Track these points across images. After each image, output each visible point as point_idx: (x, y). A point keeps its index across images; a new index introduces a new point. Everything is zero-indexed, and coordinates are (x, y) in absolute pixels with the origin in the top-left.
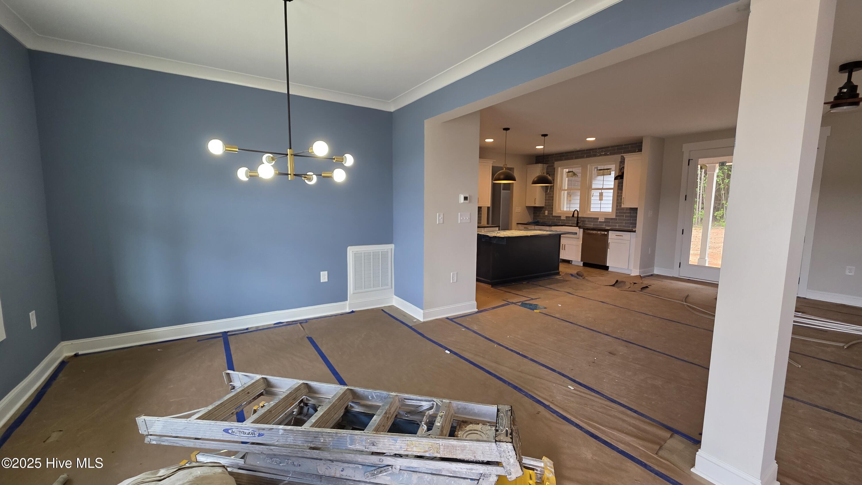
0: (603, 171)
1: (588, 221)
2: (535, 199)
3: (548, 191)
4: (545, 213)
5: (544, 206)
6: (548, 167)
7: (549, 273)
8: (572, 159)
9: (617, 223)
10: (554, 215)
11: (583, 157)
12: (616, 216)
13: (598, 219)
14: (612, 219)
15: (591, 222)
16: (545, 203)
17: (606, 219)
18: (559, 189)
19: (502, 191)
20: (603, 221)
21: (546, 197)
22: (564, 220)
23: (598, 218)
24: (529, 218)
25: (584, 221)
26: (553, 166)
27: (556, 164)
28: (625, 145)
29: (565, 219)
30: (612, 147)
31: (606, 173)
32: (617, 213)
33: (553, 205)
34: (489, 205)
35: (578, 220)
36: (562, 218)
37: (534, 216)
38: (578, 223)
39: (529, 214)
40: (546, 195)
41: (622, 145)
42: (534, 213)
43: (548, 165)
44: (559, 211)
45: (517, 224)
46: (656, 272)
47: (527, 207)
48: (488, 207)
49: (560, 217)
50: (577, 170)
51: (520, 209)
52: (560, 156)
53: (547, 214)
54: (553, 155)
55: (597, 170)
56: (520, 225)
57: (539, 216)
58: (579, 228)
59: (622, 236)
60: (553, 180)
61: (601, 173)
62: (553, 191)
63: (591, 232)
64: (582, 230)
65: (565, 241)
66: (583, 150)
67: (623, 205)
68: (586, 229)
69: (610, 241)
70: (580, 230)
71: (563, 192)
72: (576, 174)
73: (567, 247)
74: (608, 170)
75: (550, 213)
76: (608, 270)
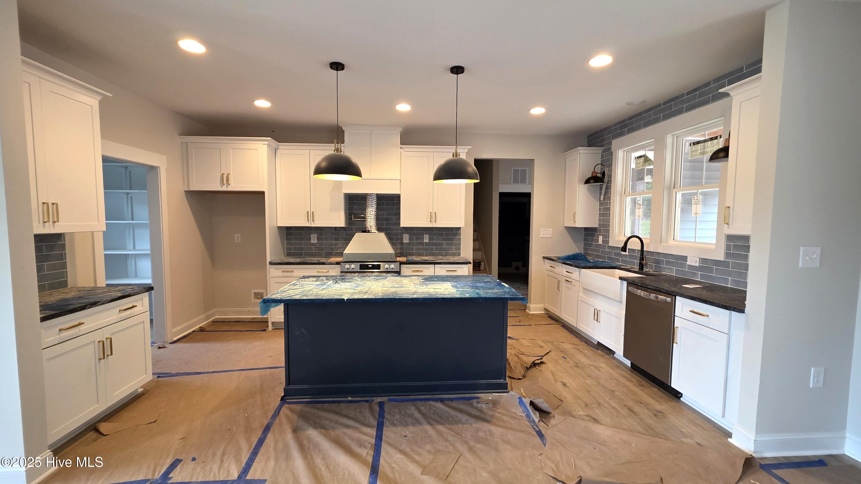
0: (703, 144)
1: (668, 263)
2: (575, 213)
4: (598, 241)
5: (597, 225)
6: (604, 151)
8: (639, 128)
9: (730, 274)
10: (610, 244)
11: (656, 121)
12: (728, 255)
13: (685, 258)
14: (717, 263)
15: (671, 264)
16: (599, 220)
17: (703, 260)
20: (697, 265)
21: (600, 210)
22: (627, 256)
23: (687, 257)
24: (572, 250)
25: (657, 262)
26: (609, 149)
27: (616, 143)
31: (708, 150)
32: (728, 247)
33: (609, 225)
34: (463, 225)
35: (642, 259)
36: (622, 253)
37: (585, 245)
38: (641, 265)
39: (575, 242)
40: (600, 205)
42: (585, 239)
44: (619, 238)
45: (544, 257)
47: (567, 228)
50: (651, 155)
51: (551, 232)
52: (621, 128)
53: (600, 242)
54: (610, 127)
55: (690, 146)
56: (546, 260)
57: (590, 245)
58: (621, 278)
59: (708, 316)
60: (610, 176)
61: (698, 150)
62: (609, 198)
63: (640, 293)
64: (625, 283)
65: (600, 304)
66: (659, 105)
67: (728, 228)
68: (631, 283)
69: (678, 322)
70: (622, 285)
71: (629, 199)
72: (650, 160)
73: (602, 316)
74: (714, 141)
75: (606, 241)
76: (679, 400)
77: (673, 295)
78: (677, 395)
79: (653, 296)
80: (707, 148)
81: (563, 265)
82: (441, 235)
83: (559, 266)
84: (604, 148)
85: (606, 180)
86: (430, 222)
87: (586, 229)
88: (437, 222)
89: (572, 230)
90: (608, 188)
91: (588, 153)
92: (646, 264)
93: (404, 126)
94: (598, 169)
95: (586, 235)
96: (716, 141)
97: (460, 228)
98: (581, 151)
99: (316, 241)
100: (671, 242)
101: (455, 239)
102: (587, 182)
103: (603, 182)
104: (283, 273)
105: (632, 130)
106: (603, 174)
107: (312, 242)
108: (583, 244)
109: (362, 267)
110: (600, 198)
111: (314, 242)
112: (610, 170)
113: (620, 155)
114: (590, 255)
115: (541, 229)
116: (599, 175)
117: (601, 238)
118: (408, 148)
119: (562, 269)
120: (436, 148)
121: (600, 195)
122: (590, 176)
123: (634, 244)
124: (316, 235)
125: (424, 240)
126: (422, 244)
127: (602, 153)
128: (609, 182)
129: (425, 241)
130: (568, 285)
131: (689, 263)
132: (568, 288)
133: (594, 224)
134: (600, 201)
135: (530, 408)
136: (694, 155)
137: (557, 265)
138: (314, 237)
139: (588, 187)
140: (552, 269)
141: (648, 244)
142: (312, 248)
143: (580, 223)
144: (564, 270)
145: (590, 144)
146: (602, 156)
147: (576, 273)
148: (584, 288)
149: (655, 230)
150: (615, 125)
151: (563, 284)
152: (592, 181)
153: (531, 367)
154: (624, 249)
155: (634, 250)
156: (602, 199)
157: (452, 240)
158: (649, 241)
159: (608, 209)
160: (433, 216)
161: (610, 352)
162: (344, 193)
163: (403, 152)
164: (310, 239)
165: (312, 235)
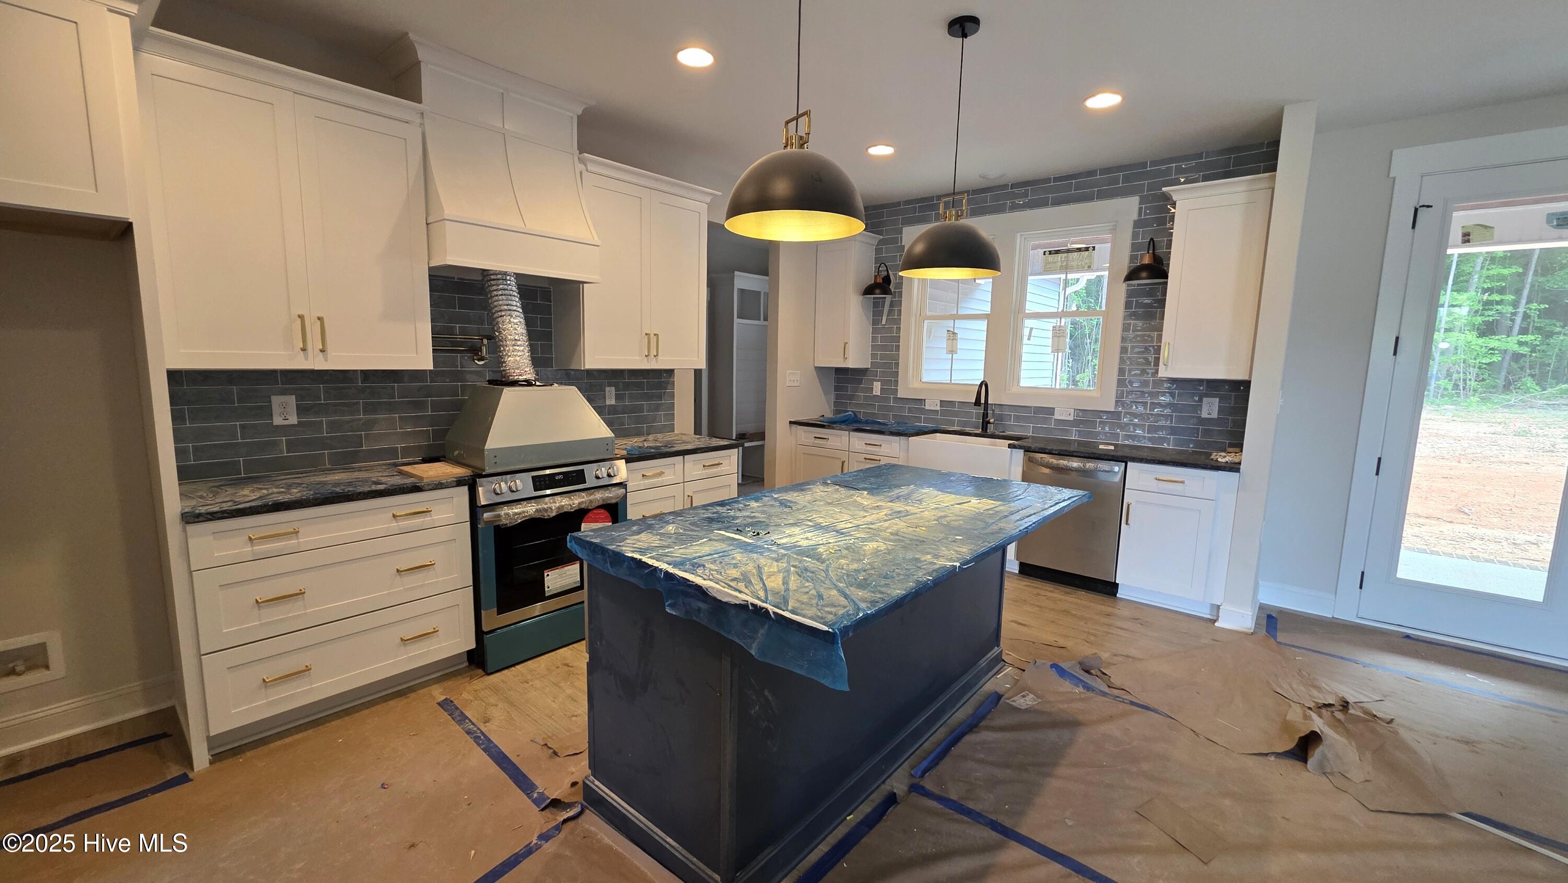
0: (1065, 255)
1: (1017, 418)
2: (846, 344)
3: (884, 322)
4: (872, 390)
5: (868, 365)
6: (881, 242)
9: (1120, 427)
10: (900, 395)
11: (997, 209)
12: (1118, 404)
13: (1051, 411)
14: (1102, 414)
15: (1026, 419)
16: (873, 356)
17: (1082, 412)
18: (917, 315)
19: (736, 321)
20: (1071, 418)
21: (874, 339)
24: (822, 407)
25: (1000, 418)
26: (896, 241)
28: (1154, 163)
29: (938, 408)
30: (1106, 170)
31: (1074, 264)
32: (1119, 393)
33: (897, 364)
34: (702, 364)
35: (987, 414)
36: (927, 407)
37: (838, 397)
38: (985, 424)
39: (825, 394)
40: (874, 331)
41: (1144, 165)
42: (837, 389)
44: (916, 385)
45: (791, 423)
47: (819, 370)
48: (696, 370)
49: (921, 401)
51: (798, 374)
52: (922, 209)
53: (875, 392)
54: (898, 204)
55: (1044, 254)
56: (802, 427)
57: (851, 397)
58: (1010, 446)
59: (1183, 482)
60: (899, 286)
61: (1058, 262)
62: (898, 321)
64: (1020, 452)
67: (1166, 370)
68: (1033, 452)
69: (1130, 497)
70: (1013, 453)
71: (925, 325)
74: (1083, 253)
75: (890, 390)
76: (1115, 595)
77: (1123, 462)
78: (1109, 588)
80: (1073, 261)
81: (856, 434)
82: (640, 386)
83: (840, 437)
84: (882, 237)
86: (647, 356)
87: (847, 370)
88: (660, 357)
89: (822, 372)
90: (896, 305)
91: (864, 243)
92: (990, 422)
93: (593, 103)
95: (838, 380)
96: (1087, 253)
97: (671, 372)
99: (296, 417)
100: (1016, 389)
101: (666, 395)
104: (252, 546)
106: (887, 281)
107: (278, 421)
108: (833, 396)
109: (538, 483)
110: (880, 320)
111: (286, 423)
115: (788, 372)
116: (880, 282)
117: (877, 388)
118: (598, 165)
119: (852, 442)
120: (657, 180)
122: (872, 282)
124: (291, 400)
125: (607, 400)
127: (877, 246)
128: (896, 294)
131: (1057, 416)
133: (864, 362)
135: (1084, 677)
136: (1051, 268)
137: (833, 436)
138: (284, 406)
139: (864, 301)
140: (819, 441)
142: (275, 444)
143: (854, 362)
144: (859, 443)
146: (878, 251)
147: (893, 446)
150: (908, 202)
152: (870, 291)
155: (952, 403)
157: (660, 397)
159: (894, 340)
160: (652, 343)
162: (431, 266)
163: (585, 174)
164: (268, 412)
165: (276, 400)
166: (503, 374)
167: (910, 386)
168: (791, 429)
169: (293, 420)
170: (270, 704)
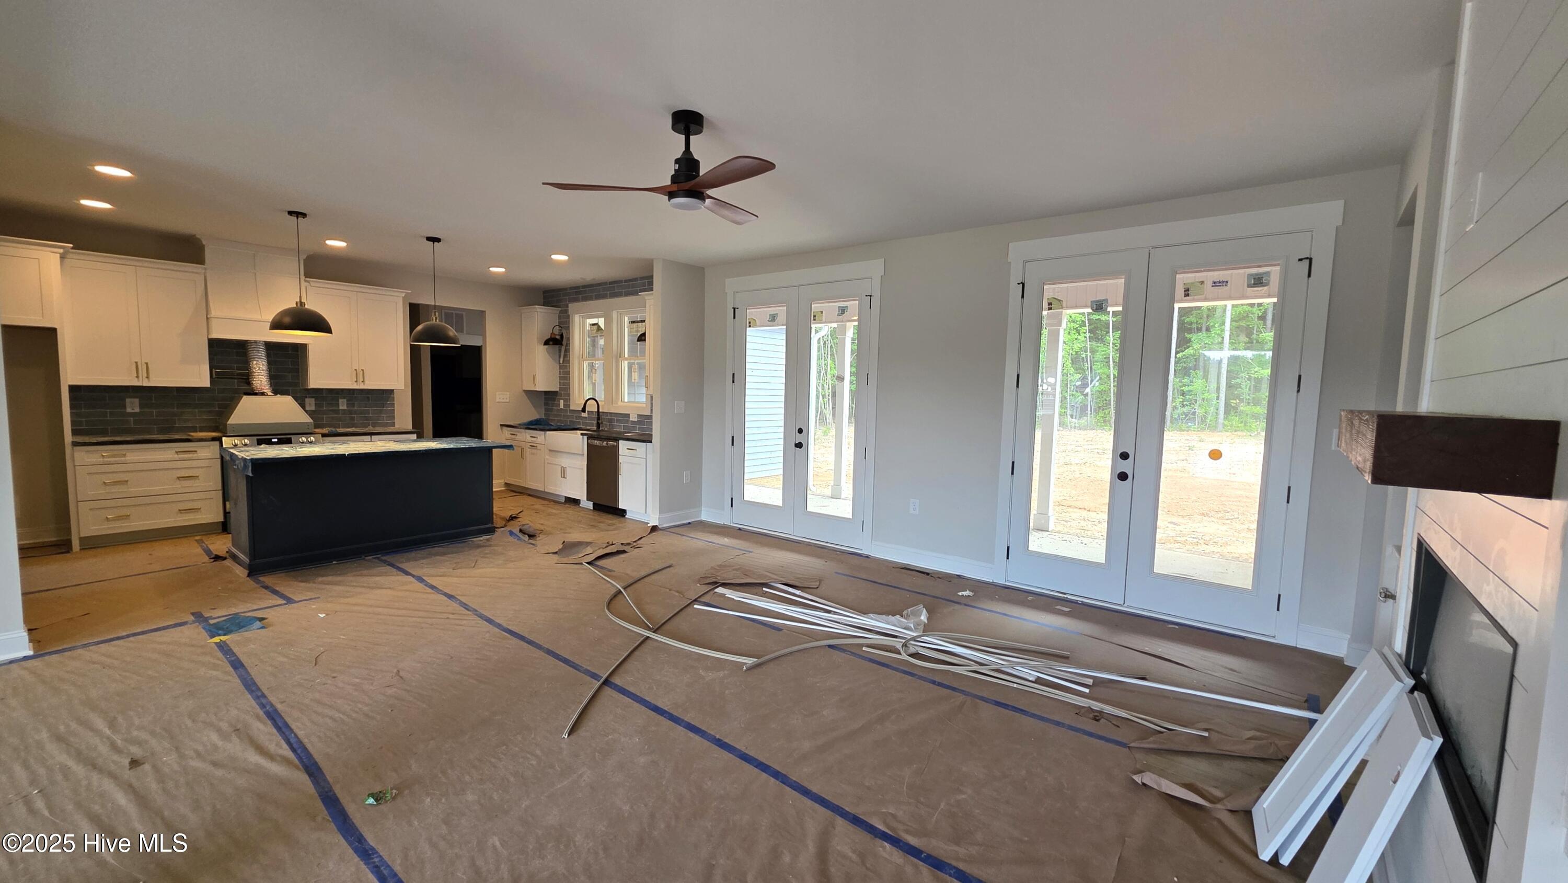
0: (636, 324)
1: (618, 421)
2: (534, 377)
4: (559, 405)
5: (558, 390)
6: (561, 312)
7: (462, 530)
8: (590, 298)
10: (572, 408)
13: (628, 416)
14: (647, 417)
15: (621, 422)
16: (559, 384)
17: (639, 416)
18: (579, 357)
20: (636, 420)
21: (558, 373)
22: (586, 417)
23: (629, 414)
25: (611, 421)
26: (566, 311)
27: (572, 307)
32: (653, 405)
33: (569, 389)
35: (598, 419)
36: (583, 415)
37: (546, 410)
38: (598, 424)
39: (535, 407)
40: (556, 368)
42: (546, 404)
43: (560, 309)
44: (580, 401)
45: (502, 425)
46: (704, 517)
47: (525, 392)
50: (601, 322)
51: (508, 396)
52: (576, 293)
53: (562, 406)
54: (566, 290)
55: (629, 323)
56: (505, 428)
57: (551, 410)
58: (582, 434)
59: (635, 448)
60: (568, 339)
61: (634, 328)
62: (568, 362)
63: (597, 442)
64: (585, 437)
65: (565, 461)
66: (605, 283)
68: (590, 437)
69: (621, 459)
70: (583, 438)
71: (586, 364)
72: (602, 329)
73: (568, 471)
75: (567, 405)
76: (625, 516)
77: (616, 440)
78: (622, 513)
79: (605, 443)
81: (527, 431)
82: (366, 399)
83: (521, 433)
85: (564, 342)
86: (356, 381)
87: (546, 393)
88: (367, 382)
89: (531, 394)
90: (567, 351)
91: (545, 312)
92: (602, 423)
93: (311, 253)
94: (557, 331)
95: (546, 399)
97: (393, 390)
98: (538, 310)
99: (139, 409)
100: (620, 403)
101: (388, 404)
102: (546, 343)
103: (562, 344)
104: (103, 458)
105: (586, 299)
106: (562, 336)
107: (129, 410)
108: (543, 409)
110: (559, 361)
111: (133, 411)
112: (568, 333)
113: (576, 319)
114: (552, 420)
115: (497, 393)
116: (558, 337)
117: (561, 402)
118: (318, 283)
119: (526, 436)
120: (360, 287)
121: (560, 357)
122: (549, 337)
123: (591, 406)
124: (137, 401)
126: (337, 411)
127: (559, 315)
128: (568, 345)
129: (341, 407)
130: (534, 451)
131: (631, 419)
132: (533, 454)
133: (555, 388)
134: (560, 363)
135: (520, 535)
137: (519, 432)
138: (132, 404)
139: (547, 349)
140: (513, 437)
141: (603, 405)
142: (126, 421)
143: (541, 387)
144: (528, 436)
145: (546, 303)
146: (560, 318)
147: (542, 437)
148: (550, 450)
149: (608, 391)
150: (571, 288)
151: (528, 451)
152: (551, 343)
153: (509, 520)
154: (584, 410)
155: (592, 412)
156: (561, 362)
157: (383, 405)
158: (603, 403)
159: (568, 373)
160: (359, 374)
161: (576, 502)
162: (210, 337)
163: (309, 287)
164: (124, 407)
165: (128, 400)
166: (252, 389)
167: (577, 402)
168: (502, 430)
169: (137, 410)
170: (109, 528)
